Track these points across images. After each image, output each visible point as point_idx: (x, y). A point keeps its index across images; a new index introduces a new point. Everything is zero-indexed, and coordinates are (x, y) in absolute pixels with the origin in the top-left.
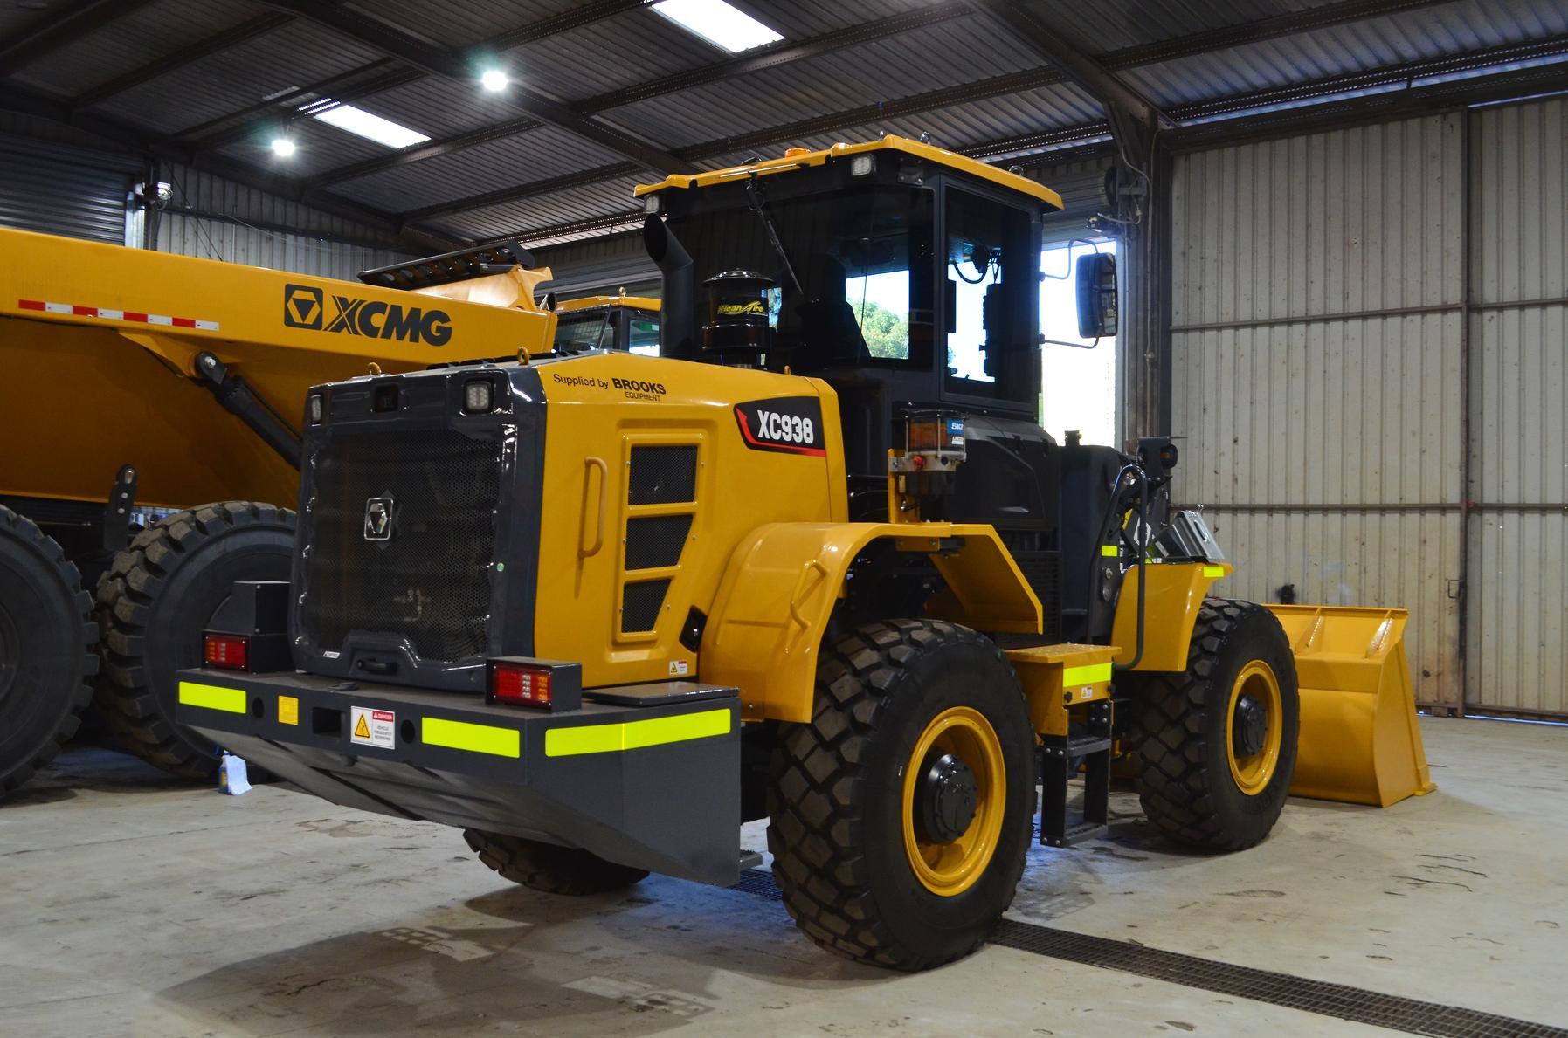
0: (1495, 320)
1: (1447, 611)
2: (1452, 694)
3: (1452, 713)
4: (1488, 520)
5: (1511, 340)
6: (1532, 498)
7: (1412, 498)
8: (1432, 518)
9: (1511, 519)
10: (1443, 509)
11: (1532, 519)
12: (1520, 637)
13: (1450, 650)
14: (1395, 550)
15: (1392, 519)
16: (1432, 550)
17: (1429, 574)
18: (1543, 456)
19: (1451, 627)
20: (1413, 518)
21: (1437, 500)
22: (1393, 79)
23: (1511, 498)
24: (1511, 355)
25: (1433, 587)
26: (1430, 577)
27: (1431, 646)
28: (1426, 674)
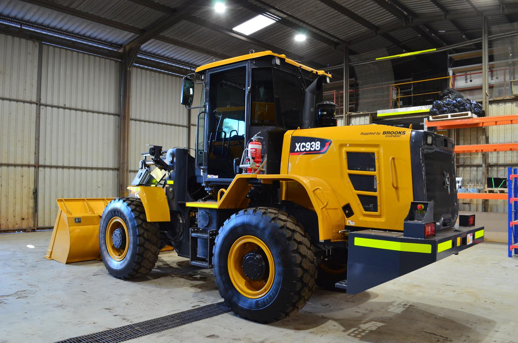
0: (44, 109)
1: (30, 199)
2: (31, 224)
3: (33, 230)
4: (40, 170)
5: (49, 116)
6: (54, 164)
7: (19, 162)
8: (25, 169)
9: (47, 169)
10: (29, 166)
11: (54, 170)
12: (50, 205)
13: (31, 211)
14: (13, 179)
15: (12, 168)
16: (25, 178)
17: (24, 187)
18: (57, 152)
19: (31, 203)
20: (19, 169)
21: (27, 163)
22: (15, 23)
23: (47, 163)
24: (49, 121)
25: (26, 191)
26: (25, 188)
27: (25, 210)
28: (23, 219)
